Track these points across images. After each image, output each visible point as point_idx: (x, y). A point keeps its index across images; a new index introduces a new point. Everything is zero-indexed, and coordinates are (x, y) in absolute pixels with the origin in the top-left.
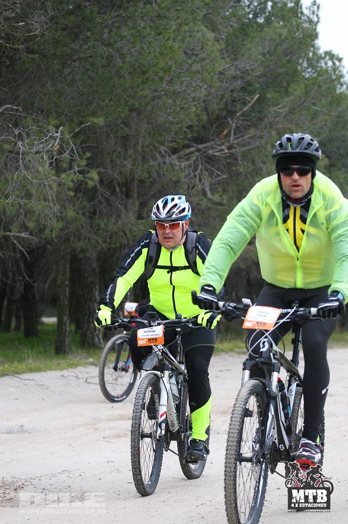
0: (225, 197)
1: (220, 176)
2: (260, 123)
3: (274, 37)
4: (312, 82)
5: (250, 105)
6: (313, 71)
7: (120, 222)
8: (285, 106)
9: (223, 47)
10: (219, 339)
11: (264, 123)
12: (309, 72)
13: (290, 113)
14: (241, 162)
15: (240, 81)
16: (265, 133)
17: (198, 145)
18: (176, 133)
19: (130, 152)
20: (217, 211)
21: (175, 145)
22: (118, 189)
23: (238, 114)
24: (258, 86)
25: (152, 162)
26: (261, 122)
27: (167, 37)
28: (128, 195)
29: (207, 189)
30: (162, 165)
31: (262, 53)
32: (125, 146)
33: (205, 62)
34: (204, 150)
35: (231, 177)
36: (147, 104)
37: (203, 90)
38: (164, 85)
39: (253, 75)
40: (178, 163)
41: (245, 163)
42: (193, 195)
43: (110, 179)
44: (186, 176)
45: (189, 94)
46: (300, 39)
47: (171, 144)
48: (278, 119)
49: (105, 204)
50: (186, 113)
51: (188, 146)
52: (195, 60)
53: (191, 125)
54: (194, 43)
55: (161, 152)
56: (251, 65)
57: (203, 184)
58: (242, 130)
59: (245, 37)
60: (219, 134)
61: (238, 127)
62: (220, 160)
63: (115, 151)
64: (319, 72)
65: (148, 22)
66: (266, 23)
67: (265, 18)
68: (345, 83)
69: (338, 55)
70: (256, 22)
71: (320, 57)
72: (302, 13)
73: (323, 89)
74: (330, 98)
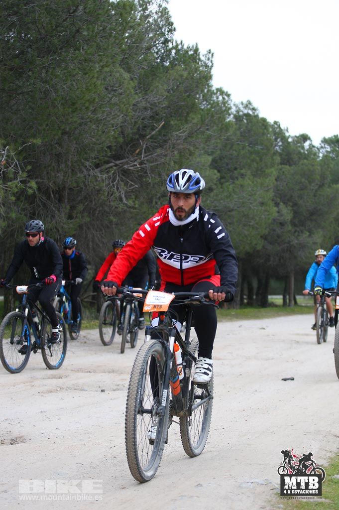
0: (137, 202)
1: (131, 185)
2: (165, 145)
3: (177, 77)
4: (206, 112)
5: (157, 130)
6: (207, 104)
7: (54, 222)
8: (185, 131)
9: (136, 84)
11: (168, 144)
12: (204, 105)
13: (189, 136)
14: (149, 175)
15: (149, 111)
16: (169, 152)
17: (116, 161)
18: (99, 152)
19: (62, 166)
20: (131, 213)
21: (97, 161)
22: (52, 196)
23: (148, 137)
24: (164, 115)
25: (79, 175)
26: (166, 143)
27: (91, 75)
28: (60, 200)
29: (123, 196)
30: (87, 176)
31: (167, 90)
32: (58, 161)
33: (122, 96)
34: (120, 165)
35: (142, 186)
36: (75, 128)
37: (120, 119)
38: (89, 114)
39: (160, 107)
40: (100, 175)
41: (153, 176)
42: (112, 200)
43: (46, 188)
44: (107, 186)
45: (109, 121)
46: (197, 79)
47: (94, 161)
48: (179, 141)
49: (42, 207)
50: (107, 136)
51: (108, 162)
52: (114, 95)
53: (110, 146)
54: (113, 81)
55: (87, 167)
56: (159, 99)
57: (120, 192)
58: (151, 149)
59: (154, 77)
60: (133, 153)
61: (148, 147)
62: (133, 173)
63: (49, 166)
64: (212, 105)
65: (77, 64)
66: (170, 66)
67: (170, 62)
68: (232, 114)
69: (227, 92)
70: (163, 65)
71: (213, 93)
72: (199, 59)
73: (215, 118)
74: (220, 126)
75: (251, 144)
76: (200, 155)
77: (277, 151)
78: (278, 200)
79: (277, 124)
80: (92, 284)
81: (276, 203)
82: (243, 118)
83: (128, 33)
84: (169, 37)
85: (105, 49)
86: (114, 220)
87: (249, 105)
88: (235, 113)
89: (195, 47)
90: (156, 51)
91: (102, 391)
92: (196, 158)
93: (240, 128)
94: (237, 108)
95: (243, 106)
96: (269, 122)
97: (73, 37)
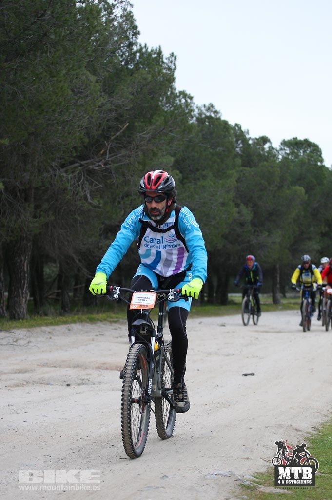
1: (98, 185)
2: (129, 146)
3: (142, 81)
4: (169, 114)
5: (122, 131)
6: (171, 106)
7: (19, 220)
8: (148, 133)
9: (101, 87)
10: (96, 311)
11: (132, 145)
12: (167, 107)
13: (152, 138)
14: (114, 175)
15: (114, 113)
16: (133, 153)
17: (81, 161)
18: (64, 152)
19: (29, 166)
20: (96, 212)
21: (63, 161)
22: (19, 195)
23: (112, 138)
24: (128, 116)
25: (45, 175)
26: (130, 144)
27: (59, 79)
28: (26, 199)
29: (88, 195)
30: (53, 176)
31: (131, 92)
32: (25, 161)
33: (89, 98)
35: (106, 186)
37: (86, 120)
38: (56, 115)
39: (125, 109)
40: (65, 175)
41: (117, 176)
42: (77, 200)
43: (13, 187)
44: (71, 185)
45: (75, 123)
46: (160, 81)
47: (60, 161)
48: (142, 143)
49: (8, 206)
50: (72, 137)
51: (72, 163)
52: (80, 97)
53: (76, 146)
54: (79, 84)
55: (52, 167)
56: (123, 102)
57: (85, 191)
58: (115, 150)
59: (118, 79)
60: (98, 153)
61: (113, 148)
62: (98, 173)
63: (17, 166)
64: (175, 107)
65: (44, 67)
66: (135, 69)
67: (134, 65)
68: (195, 116)
69: (189, 94)
70: (127, 68)
71: (176, 96)
72: (163, 62)
73: (178, 120)
74: (183, 127)
75: (212, 146)
76: (163, 156)
77: (238, 153)
78: (239, 201)
79: (238, 127)
80: (56, 281)
81: (236, 204)
82: (205, 121)
83: (94, 37)
84: (133, 40)
85: (71, 52)
86: (79, 218)
87: (211, 108)
88: (197, 115)
89: (158, 50)
90: (121, 54)
91: (68, 385)
92: (159, 159)
93: (202, 131)
94: (200, 111)
95: (206, 109)
96: (230, 124)
97: (41, 40)
